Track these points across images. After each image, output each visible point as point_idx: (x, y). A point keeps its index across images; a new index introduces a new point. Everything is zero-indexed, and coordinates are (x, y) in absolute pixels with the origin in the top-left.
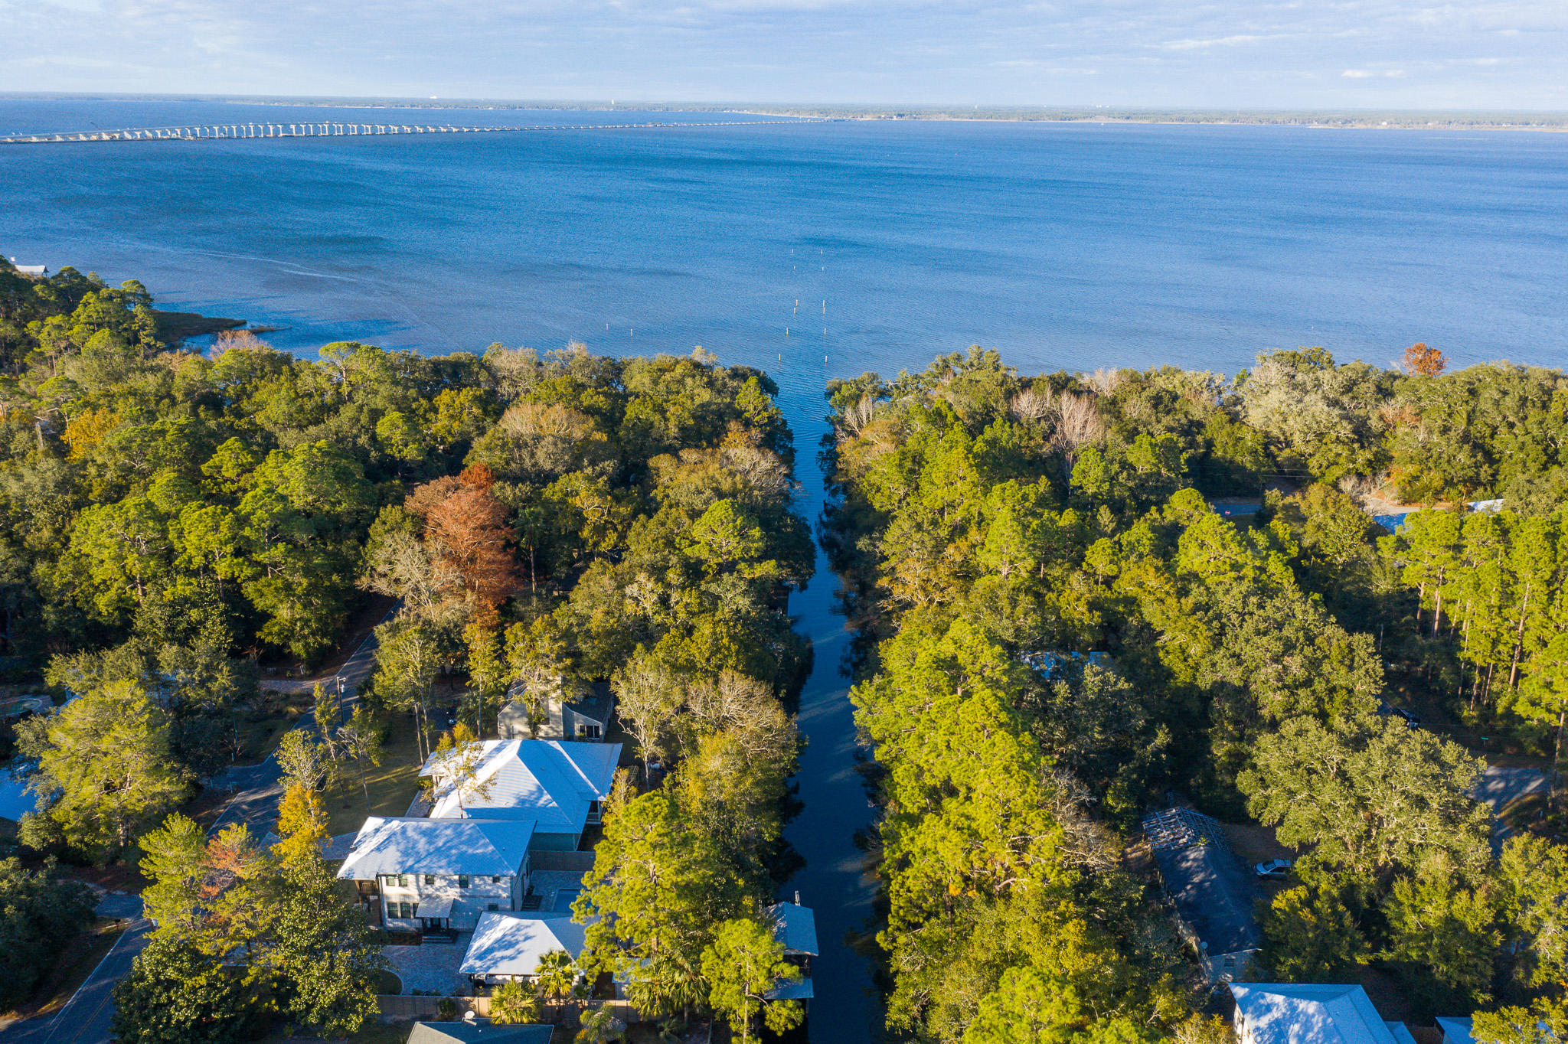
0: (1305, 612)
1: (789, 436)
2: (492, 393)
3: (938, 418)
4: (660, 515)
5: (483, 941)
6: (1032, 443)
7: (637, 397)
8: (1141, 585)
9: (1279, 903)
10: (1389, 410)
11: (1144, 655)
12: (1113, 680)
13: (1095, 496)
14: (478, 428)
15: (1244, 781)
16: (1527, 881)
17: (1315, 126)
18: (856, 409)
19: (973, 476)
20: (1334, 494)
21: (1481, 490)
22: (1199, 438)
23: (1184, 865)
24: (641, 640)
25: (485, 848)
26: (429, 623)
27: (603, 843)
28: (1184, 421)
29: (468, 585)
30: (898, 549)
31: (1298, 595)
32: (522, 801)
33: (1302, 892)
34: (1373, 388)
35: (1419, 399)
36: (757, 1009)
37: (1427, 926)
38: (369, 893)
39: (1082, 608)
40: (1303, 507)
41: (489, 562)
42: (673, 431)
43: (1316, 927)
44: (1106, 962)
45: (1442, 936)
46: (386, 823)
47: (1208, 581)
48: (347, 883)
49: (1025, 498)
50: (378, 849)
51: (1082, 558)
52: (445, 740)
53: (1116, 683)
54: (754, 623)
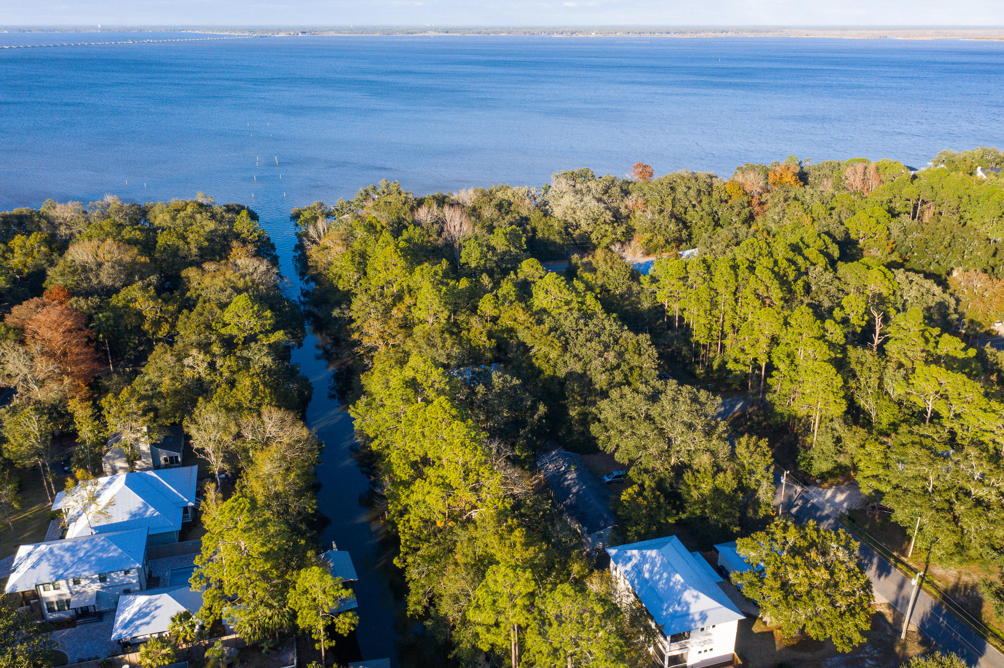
0: (611, 325)
1: (273, 247)
2: (53, 236)
3: (371, 228)
4: (198, 308)
5: (125, 615)
6: (431, 239)
7: (163, 230)
8: (515, 320)
9: (624, 497)
10: (630, 202)
11: (523, 362)
12: (509, 379)
13: (476, 268)
14: (47, 260)
15: (595, 429)
16: (751, 461)
17: (556, 35)
18: (315, 227)
19: (402, 263)
20: (610, 254)
21: (684, 244)
22: (528, 227)
23: (566, 483)
24: (199, 395)
25: (115, 552)
26: (38, 402)
27: (207, 535)
28: (518, 218)
29: (64, 372)
30: (361, 314)
31: (605, 315)
32: (134, 515)
33: (636, 488)
34: (619, 190)
35: (645, 195)
36: (330, 623)
37: (702, 495)
38: (31, 599)
39: (484, 338)
40: (594, 262)
41: (77, 354)
42: (194, 251)
43: (646, 507)
44: (541, 550)
45: (712, 499)
46: (35, 548)
47: (553, 313)
48: (13, 595)
49: (436, 273)
50: (33, 567)
51: (476, 307)
52: (70, 482)
53: (511, 381)
54: (275, 373)
